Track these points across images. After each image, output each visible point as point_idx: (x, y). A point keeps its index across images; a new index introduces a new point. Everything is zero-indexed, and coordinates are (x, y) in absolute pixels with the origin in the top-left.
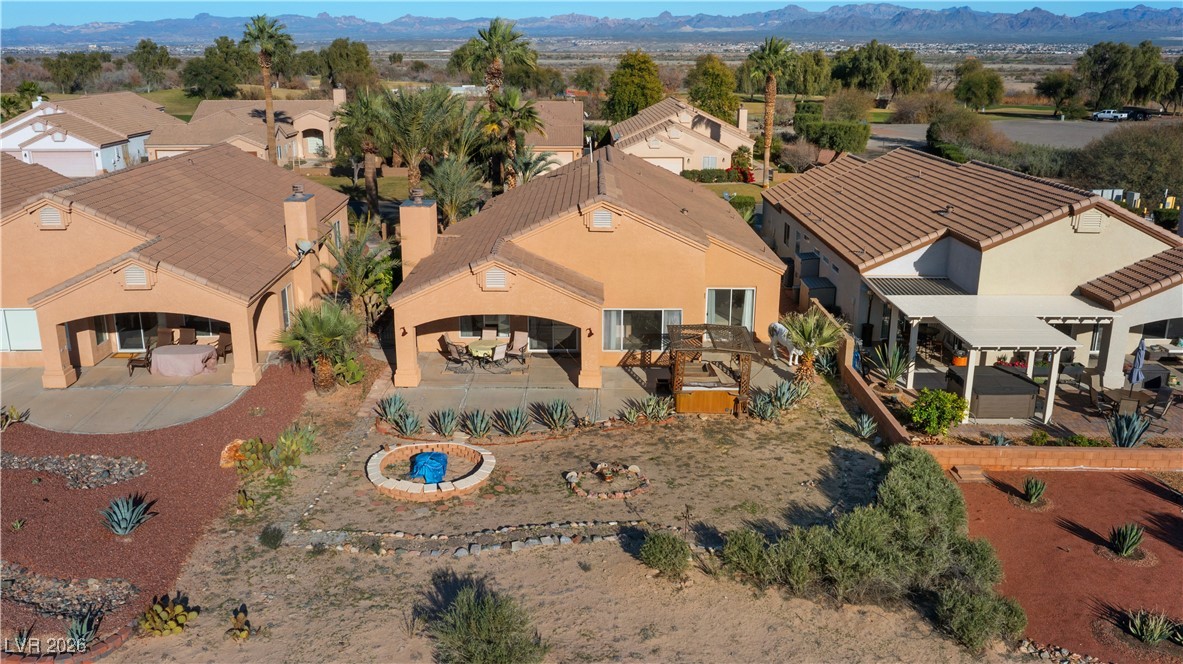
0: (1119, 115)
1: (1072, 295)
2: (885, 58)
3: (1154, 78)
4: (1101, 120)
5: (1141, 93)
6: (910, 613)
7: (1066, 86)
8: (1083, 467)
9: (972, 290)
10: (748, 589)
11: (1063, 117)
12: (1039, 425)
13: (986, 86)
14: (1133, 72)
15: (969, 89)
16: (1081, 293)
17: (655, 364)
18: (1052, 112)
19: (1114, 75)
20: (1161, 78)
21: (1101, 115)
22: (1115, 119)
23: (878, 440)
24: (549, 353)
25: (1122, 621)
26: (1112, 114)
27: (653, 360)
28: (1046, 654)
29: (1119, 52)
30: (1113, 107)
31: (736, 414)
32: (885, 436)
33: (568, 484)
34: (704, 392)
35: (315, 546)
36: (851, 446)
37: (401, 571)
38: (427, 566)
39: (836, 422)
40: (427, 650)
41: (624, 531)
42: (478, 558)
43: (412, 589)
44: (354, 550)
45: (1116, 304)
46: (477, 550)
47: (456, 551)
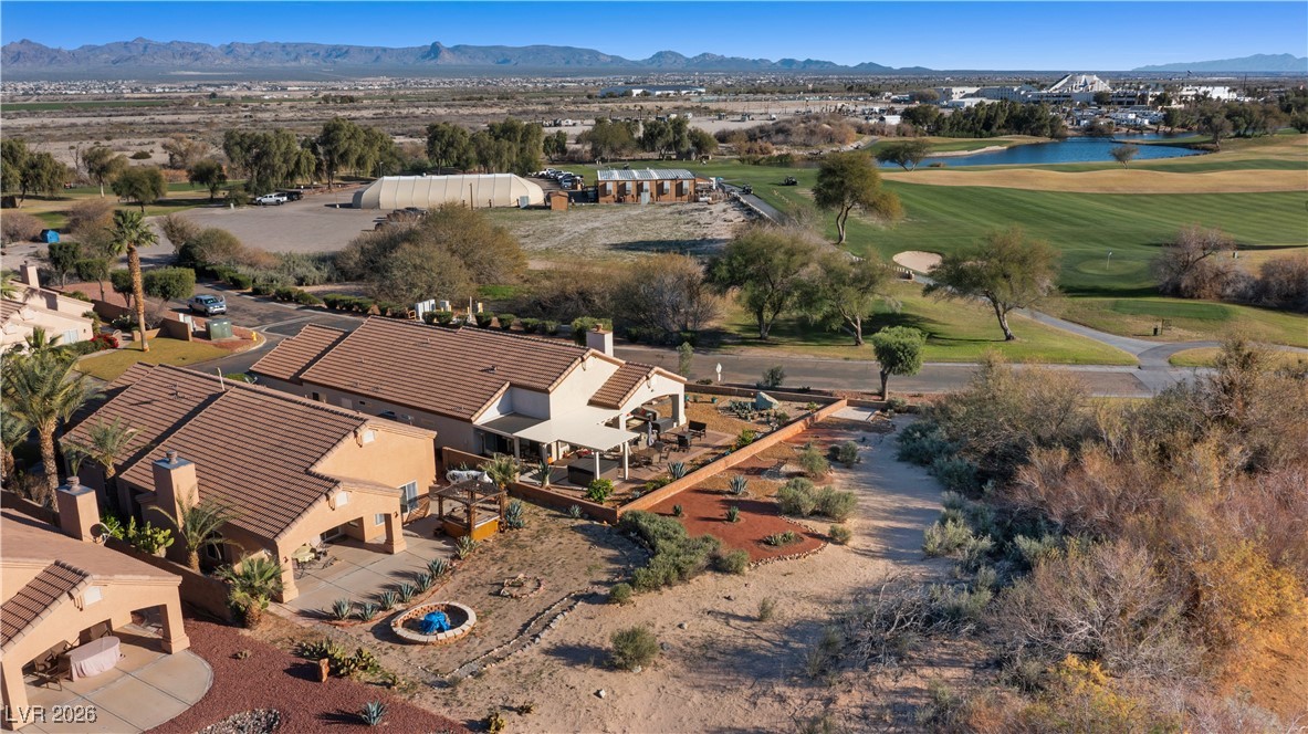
0: (280, 199)
1: (588, 404)
2: (11, 154)
3: (298, 163)
5: (291, 175)
6: (710, 573)
7: (217, 173)
8: (673, 493)
10: (655, 594)
11: (231, 204)
14: (282, 159)
16: (591, 403)
19: (265, 161)
20: (304, 162)
21: (264, 200)
22: (278, 202)
23: (587, 516)
25: (768, 543)
26: (274, 199)
27: (404, 521)
28: (760, 564)
29: (265, 141)
30: (269, 190)
31: (501, 532)
32: (588, 512)
33: (506, 597)
34: (485, 525)
35: (471, 674)
36: (576, 524)
37: (528, 661)
38: (532, 652)
39: (549, 515)
40: (599, 671)
41: (577, 598)
42: (547, 639)
43: (548, 662)
44: (493, 665)
45: (620, 405)
46: (541, 635)
47: (533, 641)
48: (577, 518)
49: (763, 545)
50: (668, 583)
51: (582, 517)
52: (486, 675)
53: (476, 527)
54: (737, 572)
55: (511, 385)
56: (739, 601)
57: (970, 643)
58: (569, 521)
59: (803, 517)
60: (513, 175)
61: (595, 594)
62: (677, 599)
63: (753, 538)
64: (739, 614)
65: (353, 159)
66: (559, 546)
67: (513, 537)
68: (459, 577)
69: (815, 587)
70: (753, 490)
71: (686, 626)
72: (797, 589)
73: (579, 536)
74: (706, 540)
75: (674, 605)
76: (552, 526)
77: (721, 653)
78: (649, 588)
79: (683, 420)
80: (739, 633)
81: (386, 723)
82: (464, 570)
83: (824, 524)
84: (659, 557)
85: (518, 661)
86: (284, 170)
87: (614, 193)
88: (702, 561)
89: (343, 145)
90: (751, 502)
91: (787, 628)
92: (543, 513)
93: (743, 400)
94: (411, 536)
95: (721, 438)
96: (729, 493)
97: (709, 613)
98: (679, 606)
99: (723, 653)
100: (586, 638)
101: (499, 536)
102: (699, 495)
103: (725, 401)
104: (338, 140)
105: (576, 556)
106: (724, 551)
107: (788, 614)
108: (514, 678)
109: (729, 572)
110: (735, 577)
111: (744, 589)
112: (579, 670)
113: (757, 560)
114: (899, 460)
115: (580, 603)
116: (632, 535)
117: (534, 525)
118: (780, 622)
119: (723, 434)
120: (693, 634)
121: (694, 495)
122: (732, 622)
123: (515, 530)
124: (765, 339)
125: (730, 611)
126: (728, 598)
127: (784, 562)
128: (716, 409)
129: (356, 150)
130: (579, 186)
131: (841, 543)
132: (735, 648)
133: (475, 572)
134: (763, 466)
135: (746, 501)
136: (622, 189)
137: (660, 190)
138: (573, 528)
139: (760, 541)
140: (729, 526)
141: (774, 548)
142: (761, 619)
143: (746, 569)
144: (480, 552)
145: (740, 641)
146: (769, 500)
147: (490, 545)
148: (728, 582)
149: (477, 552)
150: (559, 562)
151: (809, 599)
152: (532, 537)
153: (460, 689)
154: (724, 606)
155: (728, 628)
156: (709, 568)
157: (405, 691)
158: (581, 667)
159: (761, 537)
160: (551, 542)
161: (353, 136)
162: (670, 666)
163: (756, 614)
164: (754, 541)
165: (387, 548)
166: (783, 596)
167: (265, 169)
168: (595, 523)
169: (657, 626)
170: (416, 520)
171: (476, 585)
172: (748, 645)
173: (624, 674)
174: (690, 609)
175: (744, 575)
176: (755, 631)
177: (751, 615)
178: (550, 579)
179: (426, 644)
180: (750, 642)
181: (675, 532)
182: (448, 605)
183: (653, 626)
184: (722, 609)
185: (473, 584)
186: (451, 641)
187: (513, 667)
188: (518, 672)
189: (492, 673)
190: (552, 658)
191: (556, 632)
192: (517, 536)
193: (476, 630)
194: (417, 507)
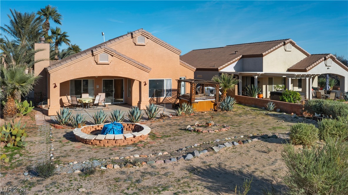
1: (287, 71)
17: (162, 103)
24: (112, 104)
31: (215, 111)
32: (280, 108)
33: (190, 131)
34: (202, 101)
36: (270, 113)
37: (162, 172)
39: (252, 109)
43: (186, 180)
44: (117, 167)
45: (307, 69)
46: (197, 153)
47: (185, 157)
48: (271, 111)
51: (275, 110)
52: (97, 174)
53: (196, 101)
55: (243, 56)
58: (265, 112)
61: (275, 137)
66: (255, 119)
67: (222, 113)
73: (271, 117)
85: (150, 170)
94: (161, 107)
101: (213, 112)
105: (264, 123)
115: (256, 140)
117: (240, 111)
123: (225, 111)
138: (267, 114)
150: (249, 123)
152: (235, 114)
168: (285, 113)
171: (175, 125)
178: (236, 128)
179: (85, 142)
185: (173, 125)
186: (110, 145)
187: (139, 174)
188: (138, 181)
189: (106, 174)
190: (195, 177)
191: (218, 155)
192: (225, 113)
193: (141, 141)
194: (170, 95)
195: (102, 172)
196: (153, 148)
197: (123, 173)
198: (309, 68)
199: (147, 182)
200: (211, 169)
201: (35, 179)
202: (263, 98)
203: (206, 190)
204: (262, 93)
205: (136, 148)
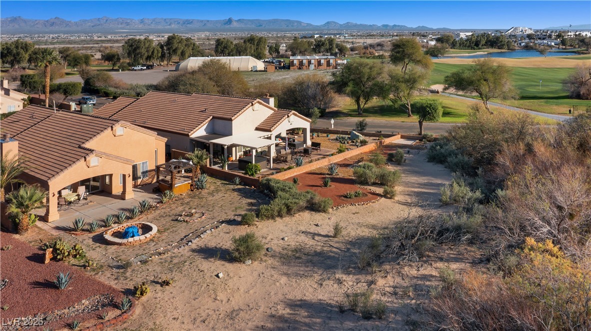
0: (143, 68)
1: (255, 130)
2: (24, 47)
3: (153, 52)
4: (135, 70)
5: (149, 58)
6: (308, 211)
7: (116, 57)
8: (295, 174)
9: (231, 134)
10: (271, 221)
11: (120, 70)
12: (270, 169)
13: (83, 59)
14: (145, 50)
15: (76, 60)
16: (257, 129)
17: (140, 185)
18: (111, 68)
19: (138, 51)
20: (156, 52)
21: (135, 68)
22: (142, 69)
23: (243, 183)
24: (89, 194)
25: (346, 197)
26: (140, 67)
27: (139, 184)
28: (339, 207)
29: (139, 42)
30: (139, 64)
31: (192, 190)
32: (244, 181)
33: (181, 221)
34: (181, 185)
35: (141, 262)
36: (236, 187)
37: (180, 255)
38: (185, 251)
39: (222, 183)
40: (223, 262)
41: (222, 222)
42: (196, 243)
43: (192, 256)
44: (156, 256)
45: (272, 129)
46: (193, 241)
47: (187, 244)
48: (237, 185)
49: (343, 198)
50: (280, 215)
51: (240, 184)
52: (150, 262)
53: (176, 185)
54: (324, 211)
55: (214, 118)
56: (323, 227)
57: (469, 248)
58: (232, 186)
59: (369, 185)
60: (250, 57)
61: (234, 220)
62: (284, 224)
63: (337, 194)
64: (322, 234)
65: (179, 52)
66: (224, 198)
67: (197, 193)
68: (158, 212)
69: (372, 220)
70: (342, 173)
71: (286, 239)
72: (361, 221)
73: (236, 193)
74: (308, 192)
75: (282, 228)
76: (222, 189)
77: (305, 255)
78: (268, 218)
79: (309, 143)
80: (319, 244)
81: (70, 288)
82: (163, 208)
83: (381, 189)
84: (277, 200)
85: (173, 255)
86: (146, 55)
87: (297, 65)
88: (303, 203)
89: (175, 45)
90: (340, 178)
91: (351, 241)
92: (219, 182)
93: (344, 136)
94: (140, 192)
95: (329, 151)
96: (328, 174)
97: (302, 233)
98: (285, 229)
99: (307, 254)
100: (221, 244)
101: (190, 192)
102: (310, 175)
103: (334, 136)
104: (173, 43)
105: (230, 203)
106: (318, 199)
107: (353, 234)
108: (167, 265)
109: (319, 211)
110: (323, 214)
111: (327, 220)
112: (211, 261)
113: (337, 205)
114: (428, 162)
115: (223, 225)
116: (266, 191)
117: (212, 188)
118: (346, 238)
119: (331, 150)
120: (290, 243)
121: (307, 175)
122: (317, 238)
123: (200, 190)
124: (361, 114)
125: (316, 232)
126: (317, 225)
127: (354, 207)
128: (329, 139)
129: (181, 48)
130: (282, 64)
131: (390, 198)
132: (315, 252)
133: (169, 210)
134: (350, 163)
135: (337, 178)
136: (301, 63)
137: (319, 64)
138: (233, 190)
139: (341, 196)
140: (324, 189)
141: (349, 200)
142: (335, 236)
143: (330, 210)
144: (176, 200)
145: (319, 248)
146: (350, 177)
147: (183, 197)
148: (318, 217)
149: (174, 200)
150: (220, 205)
151: (367, 226)
152: (209, 193)
153: (129, 270)
154: (313, 229)
155: (313, 241)
156: (307, 208)
157: (94, 270)
158: (212, 260)
159: (342, 194)
160: (218, 196)
161: (180, 42)
162: (270, 261)
163: (332, 234)
164: (338, 196)
165: (122, 197)
166: (351, 225)
167: (138, 54)
168: (247, 187)
169: (269, 238)
170: (146, 184)
171: (166, 216)
172: (324, 250)
173: (239, 265)
174: (292, 230)
175: (329, 213)
176: (330, 243)
177: (329, 234)
178: (211, 213)
179: (120, 244)
180: (325, 249)
181: (289, 188)
182: (143, 224)
183: (266, 238)
184: (312, 231)
185: (164, 215)
186: (137, 244)
187: (169, 258)
188: (171, 261)
189: (154, 261)
190: (196, 254)
191: (204, 239)
192: (200, 193)
193: (154, 237)
194: (147, 176)
195: (151, 261)
196: (165, 241)
197: (161, 259)
198: (273, 128)
199: (176, 261)
200: (202, 248)
201: (122, 271)
202: (232, 161)
203: (202, 259)
204: (232, 156)
205: (155, 243)
